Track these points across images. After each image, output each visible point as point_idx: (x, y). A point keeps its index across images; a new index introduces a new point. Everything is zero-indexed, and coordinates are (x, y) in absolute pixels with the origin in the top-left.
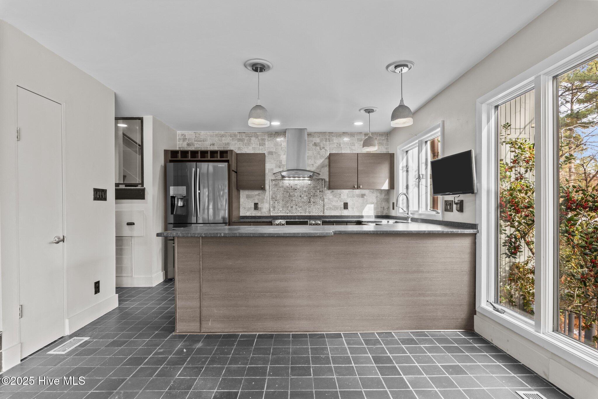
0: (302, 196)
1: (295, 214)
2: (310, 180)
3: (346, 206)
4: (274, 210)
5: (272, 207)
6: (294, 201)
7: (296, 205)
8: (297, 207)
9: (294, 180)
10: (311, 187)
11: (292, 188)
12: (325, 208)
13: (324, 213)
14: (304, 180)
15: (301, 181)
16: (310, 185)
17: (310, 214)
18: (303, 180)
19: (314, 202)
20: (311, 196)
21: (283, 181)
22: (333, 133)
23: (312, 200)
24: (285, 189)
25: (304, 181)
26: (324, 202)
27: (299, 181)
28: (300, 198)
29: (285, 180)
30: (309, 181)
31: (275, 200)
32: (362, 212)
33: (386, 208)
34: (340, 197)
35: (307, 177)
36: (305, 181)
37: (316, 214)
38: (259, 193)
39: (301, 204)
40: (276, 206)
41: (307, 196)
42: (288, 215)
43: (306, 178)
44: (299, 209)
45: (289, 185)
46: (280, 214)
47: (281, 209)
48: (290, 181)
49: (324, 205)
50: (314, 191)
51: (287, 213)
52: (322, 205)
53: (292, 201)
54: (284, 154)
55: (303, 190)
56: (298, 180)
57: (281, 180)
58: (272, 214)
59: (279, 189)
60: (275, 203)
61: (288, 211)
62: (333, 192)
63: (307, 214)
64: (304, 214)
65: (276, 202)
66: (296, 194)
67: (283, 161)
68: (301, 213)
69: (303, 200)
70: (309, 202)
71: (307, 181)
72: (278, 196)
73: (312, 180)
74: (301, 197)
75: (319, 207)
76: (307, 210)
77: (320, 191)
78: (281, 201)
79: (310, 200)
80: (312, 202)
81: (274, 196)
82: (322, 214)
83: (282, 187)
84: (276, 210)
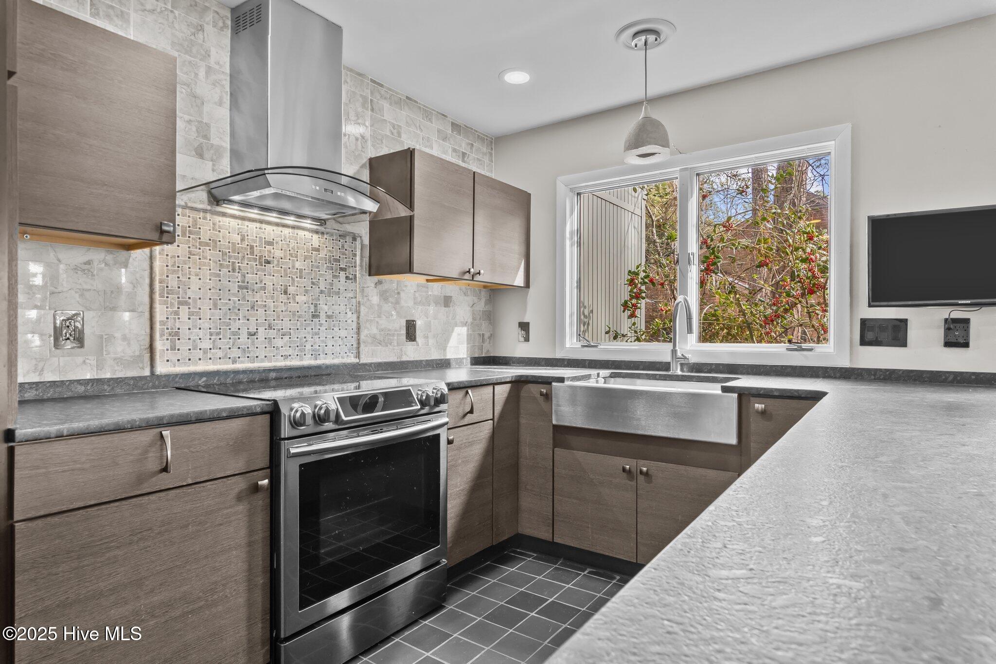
0: (291, 290)
1: (267, 365)
2: (317, 232)
3: (411, 331)
4: (173, 348)
5: (162, 335)
6: (261, 311)
7: (270, 327)
8: (272, 333)
9: (261, 222)
10: (321, 259)
11: (252, 253)
12: (362, 337)
13: (358, 356)
14: (299, 228)
15: (286, 231)
16: (318, 250)
17: (319, 362)
18: (293, 227)
19: (329, 317)
20: (322, 292)
21: (218, 219)
22: (382, 86)
23: (324, 308)
24: (224, 254)
25: (296, 231)
26: (358, 317)
27: (280, 229)
28: (283, 297)
29: (224, 215)
30: (315, 237)
31: (180, 303)
32: (445, 350)
33: (486, 336)
34: (397, 302)
35: (314, 219)
36: (301, 233)
37: (337, 361)
38: (89, 263)
39: (286, 324)
40: (184, 333)
41: (306, 291)
42: (239, 366)
43: (307, 224)
44: (279, 342)
45: (243, 240)
46: (201, 367)
47: (206, 344)
48: (247, 223)
49: (359, 329)
50: (329, 277)
51: (234, 362)
52: (354, 325)
53: (253, 308)
54: (220, 103)
55: (293, 267)
56: (277, 225)
57: (205, 211)
58: (162, 369)
59: (198, 254)
60: (177, 313)
61: (235, 353)
62: (380, 282)
63: (308, 362)
64: (295, 363)
65: (184, 311)
66: (268, 281)
67: (213, 131)
68: (286, 357)
69: (293, 306)
70: (313, 316)
71: (308, 235)
72: (195, 283)
73: (323, 233)
74: (286, 292)
75: (343, 333)
76: (308, 347)
77: (347, 278)
78: (205, 306)
79: (316, 306)
80: (323, 316)
81: (173, 283)
82: (352, 360)
83: (213, 243)
84: (183, 345)
